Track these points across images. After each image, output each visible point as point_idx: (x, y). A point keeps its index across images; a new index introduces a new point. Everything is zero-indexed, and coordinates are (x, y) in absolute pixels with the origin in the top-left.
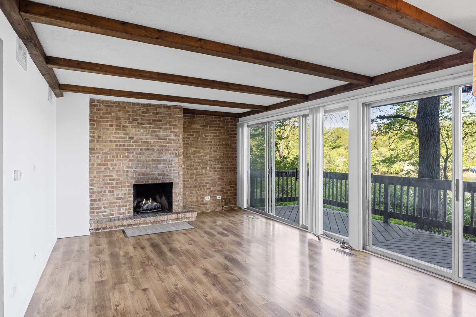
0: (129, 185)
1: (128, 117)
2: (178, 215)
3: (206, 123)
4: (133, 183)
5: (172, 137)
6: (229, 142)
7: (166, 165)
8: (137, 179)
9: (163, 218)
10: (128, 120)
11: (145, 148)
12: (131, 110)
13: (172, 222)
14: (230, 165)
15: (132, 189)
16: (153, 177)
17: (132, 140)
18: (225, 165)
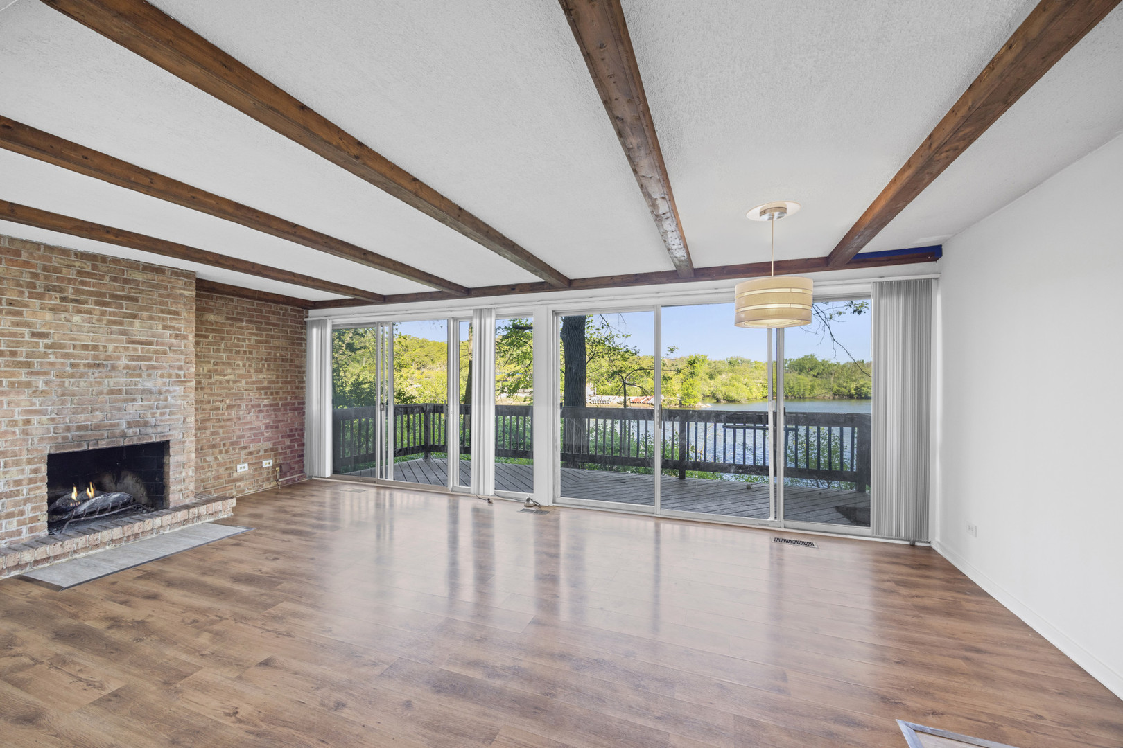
0: (30, 456)
1: (29, 280)
2: (191, 510)
3: (238, 313)
4: (48, 452)
5: (167, 340)
6: (288, 354)
7: (150, 401)
8: (60, 440)
9: (151, 524)
10: (27, 287)
11: (87, 361)
12: (40, 263)
13: (171, 531)
14: (291, 399)
15: (44, 468)
16: (113, 433)
17: (42, 342)
18: (281, 399)
